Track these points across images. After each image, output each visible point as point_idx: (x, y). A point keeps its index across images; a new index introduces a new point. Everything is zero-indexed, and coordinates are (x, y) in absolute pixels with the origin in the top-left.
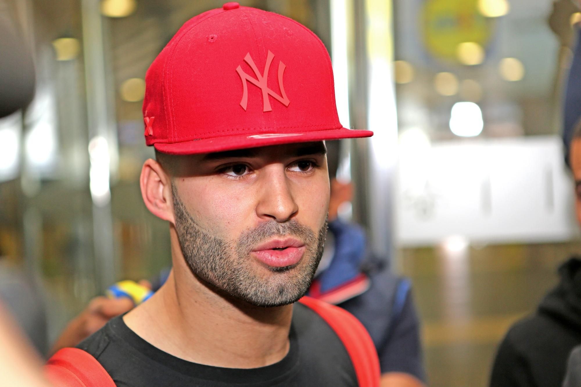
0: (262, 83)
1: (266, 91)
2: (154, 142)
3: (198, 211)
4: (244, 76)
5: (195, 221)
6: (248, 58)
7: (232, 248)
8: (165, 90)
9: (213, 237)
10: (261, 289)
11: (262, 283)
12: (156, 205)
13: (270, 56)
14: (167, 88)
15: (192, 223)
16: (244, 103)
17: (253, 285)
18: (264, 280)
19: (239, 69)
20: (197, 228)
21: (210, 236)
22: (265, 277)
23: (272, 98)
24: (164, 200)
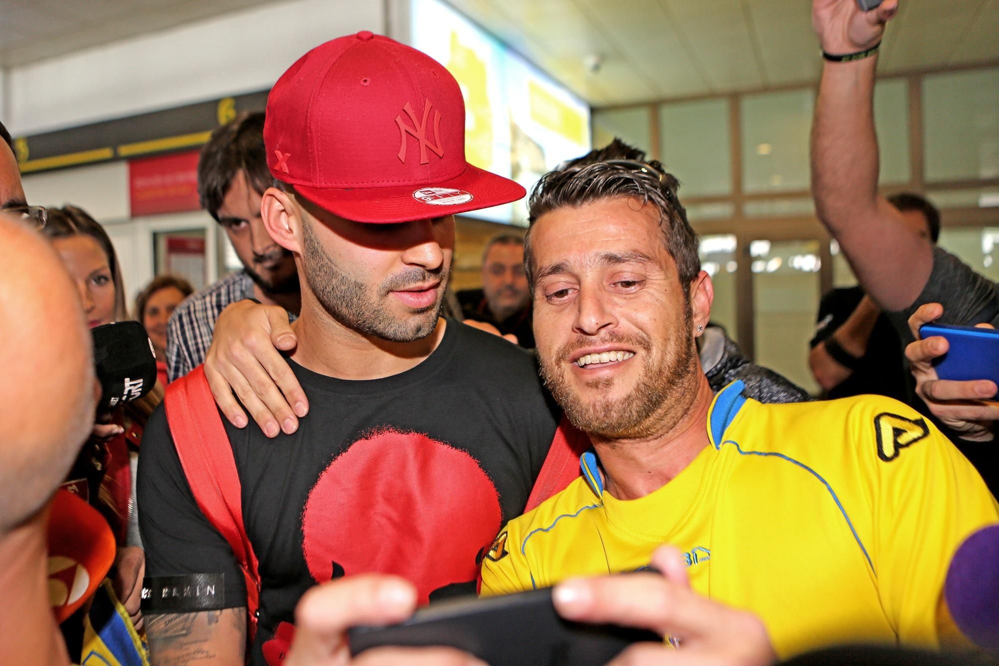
0: (420, 134)
1: (424, 142)
2: (295, 182)
3: (340, 255)
4: (403, 127)
5: (334, 262)
6: (408, 107)
7: (372, 291)
8: (311, 132)
9: (353, 280)
10: (400, 330)
11: (401, 323)
12: (282, 235)
13: (428, 105)
14: (314, 131)
15: (329, 263)
16: (402, 155)
17: (393, 325)
18: (403, 321)
19: (399, 119)
20: (335, 269)
21: (350, 279)
22: (404, 318)
23: (428, 148)
24: (291, 231)
